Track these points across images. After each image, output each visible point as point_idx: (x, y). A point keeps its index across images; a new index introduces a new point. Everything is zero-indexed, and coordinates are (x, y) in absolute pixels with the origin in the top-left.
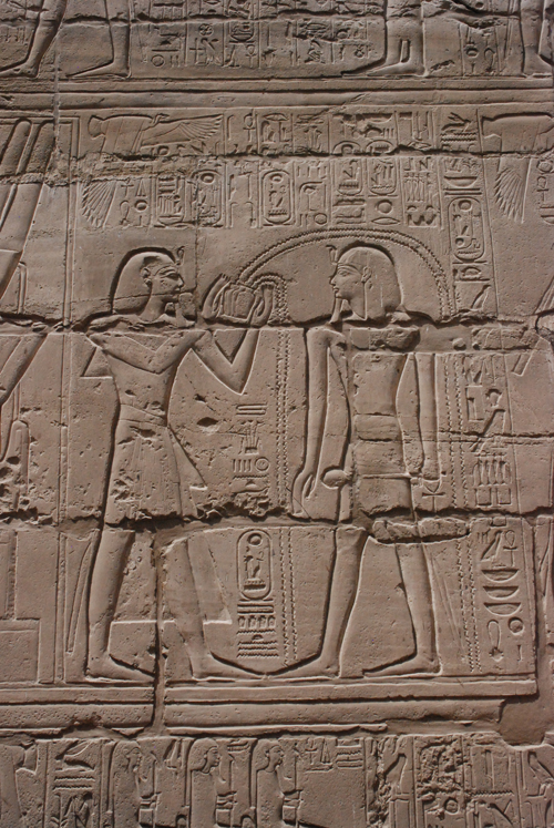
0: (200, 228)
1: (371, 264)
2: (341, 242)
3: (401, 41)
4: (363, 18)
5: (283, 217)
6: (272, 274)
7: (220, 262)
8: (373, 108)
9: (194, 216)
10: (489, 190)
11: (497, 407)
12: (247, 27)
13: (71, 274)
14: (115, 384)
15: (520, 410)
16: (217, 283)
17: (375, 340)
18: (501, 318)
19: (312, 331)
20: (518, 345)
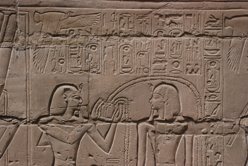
0: (90, 74)
1: (168, 93)
2: (155, 82)
5: (129, 69)
6: (123, 98)
7: (100, 92)
8: (174, 11)
9: (87, 68)
10: (225, 57)
11: (219, 160)
13: (29, 96)
14: (52, 149)
15: (229, 161)
16: (98, 102)
17: (168, 129)
18: (224, 119)
19: (141, 125)
20: (230, 132)
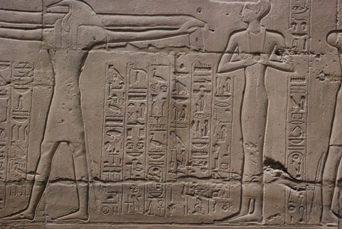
3: (250, 199)
4: (228, 183)
12: (159, 188)
